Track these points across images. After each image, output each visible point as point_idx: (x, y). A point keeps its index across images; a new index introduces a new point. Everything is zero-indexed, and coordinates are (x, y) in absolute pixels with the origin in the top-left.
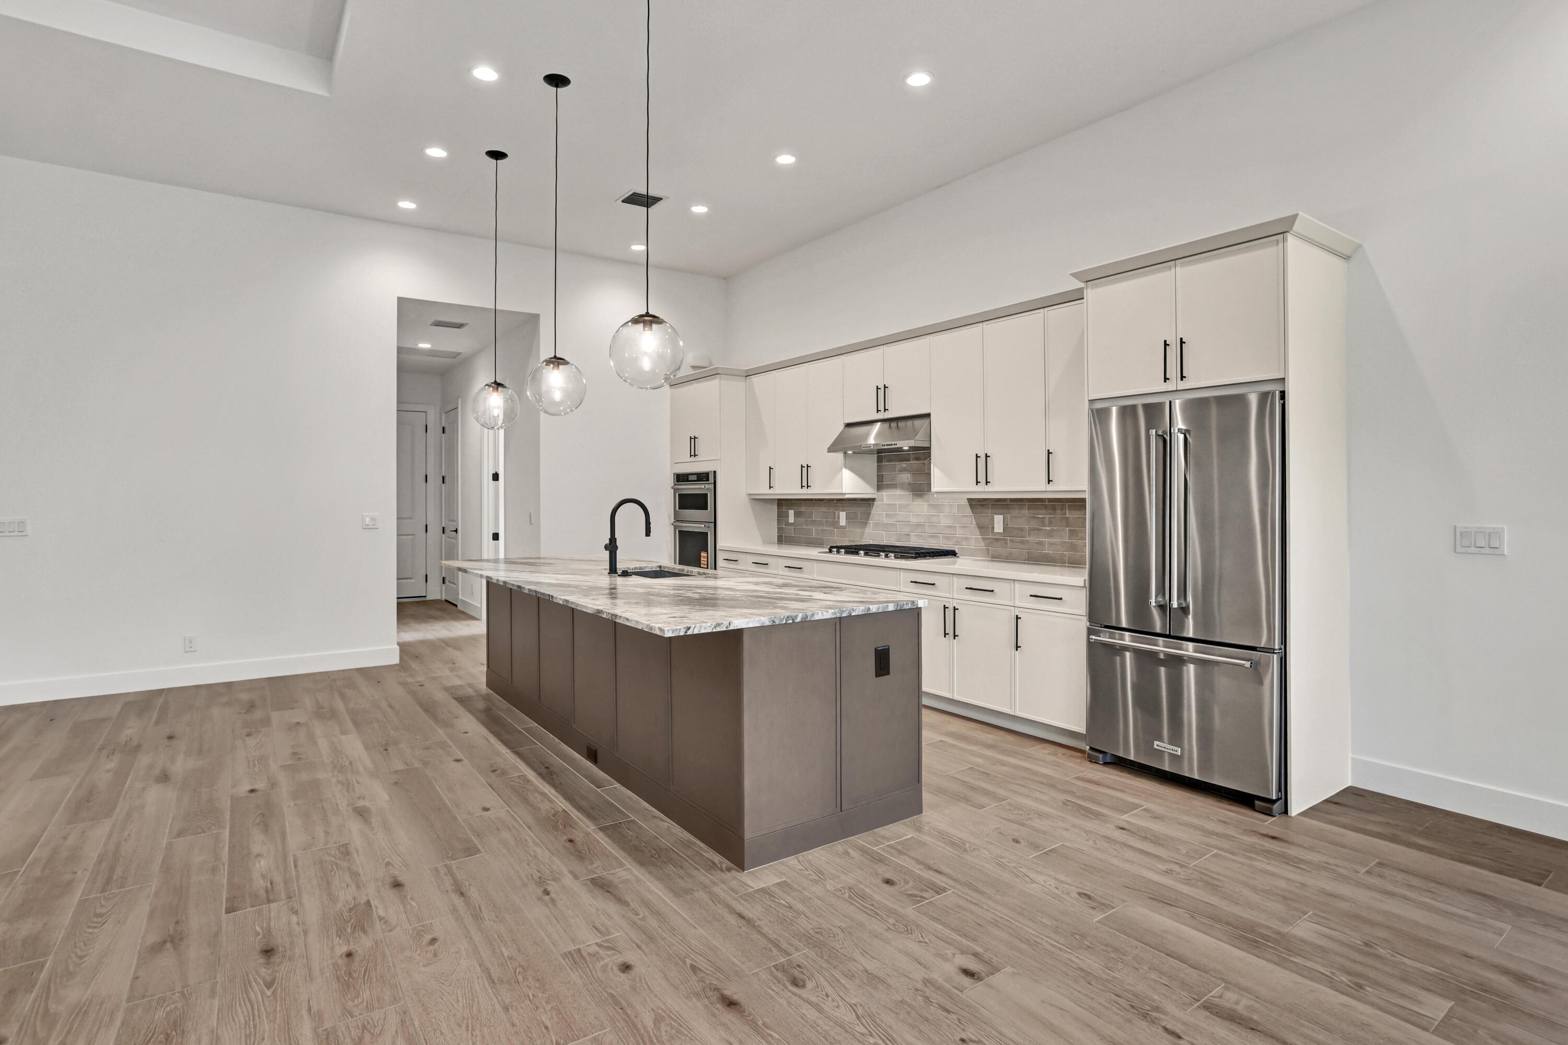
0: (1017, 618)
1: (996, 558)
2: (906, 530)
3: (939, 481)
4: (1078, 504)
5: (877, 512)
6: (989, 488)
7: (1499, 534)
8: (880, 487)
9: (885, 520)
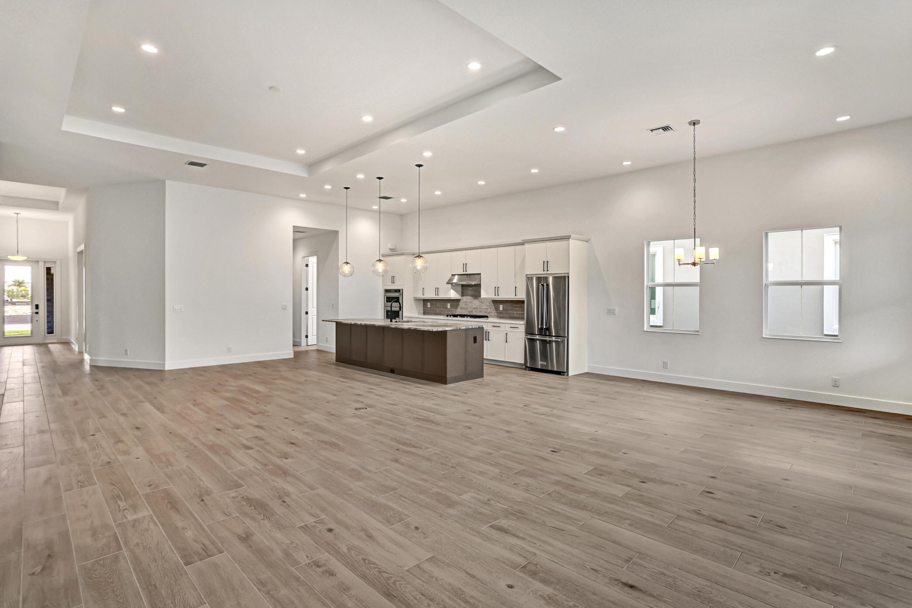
0: (507, 334)
1: (501, 318)
2: (471, 310)
3: (483, 294)
4: (523, 302)
5: (461, 304)
6: (499, 297)
7: (614, 310)
8: (462, 296)
9: (464, 306)
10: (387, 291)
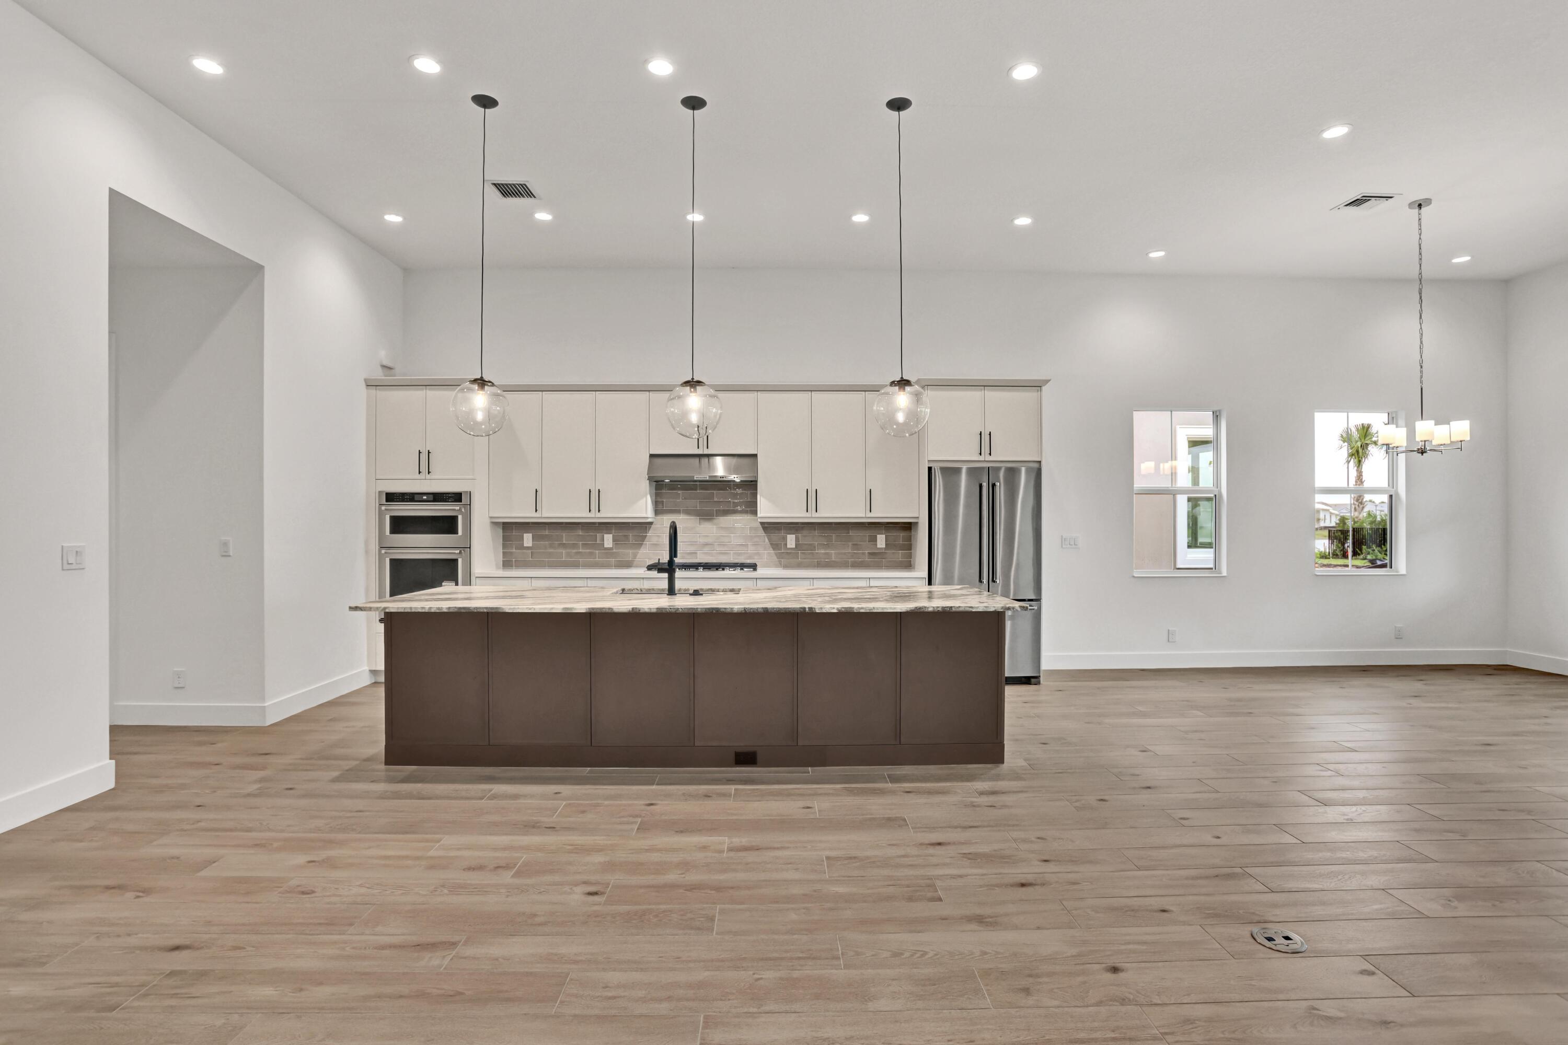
3: (766, 508)
5: (655, 534)
6: (817, 515)
7: (1076, 538)
8: (659, 512)
10: (391, 497)
